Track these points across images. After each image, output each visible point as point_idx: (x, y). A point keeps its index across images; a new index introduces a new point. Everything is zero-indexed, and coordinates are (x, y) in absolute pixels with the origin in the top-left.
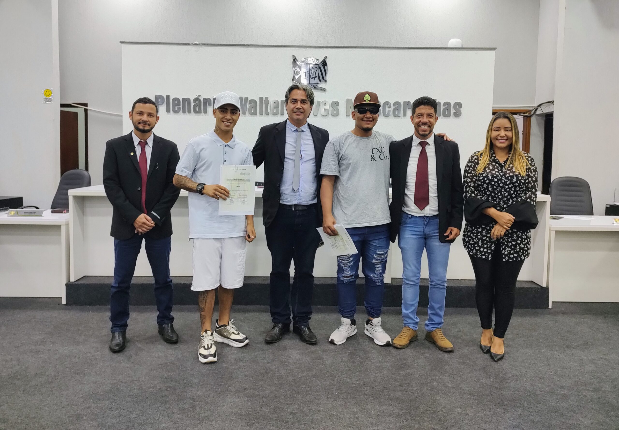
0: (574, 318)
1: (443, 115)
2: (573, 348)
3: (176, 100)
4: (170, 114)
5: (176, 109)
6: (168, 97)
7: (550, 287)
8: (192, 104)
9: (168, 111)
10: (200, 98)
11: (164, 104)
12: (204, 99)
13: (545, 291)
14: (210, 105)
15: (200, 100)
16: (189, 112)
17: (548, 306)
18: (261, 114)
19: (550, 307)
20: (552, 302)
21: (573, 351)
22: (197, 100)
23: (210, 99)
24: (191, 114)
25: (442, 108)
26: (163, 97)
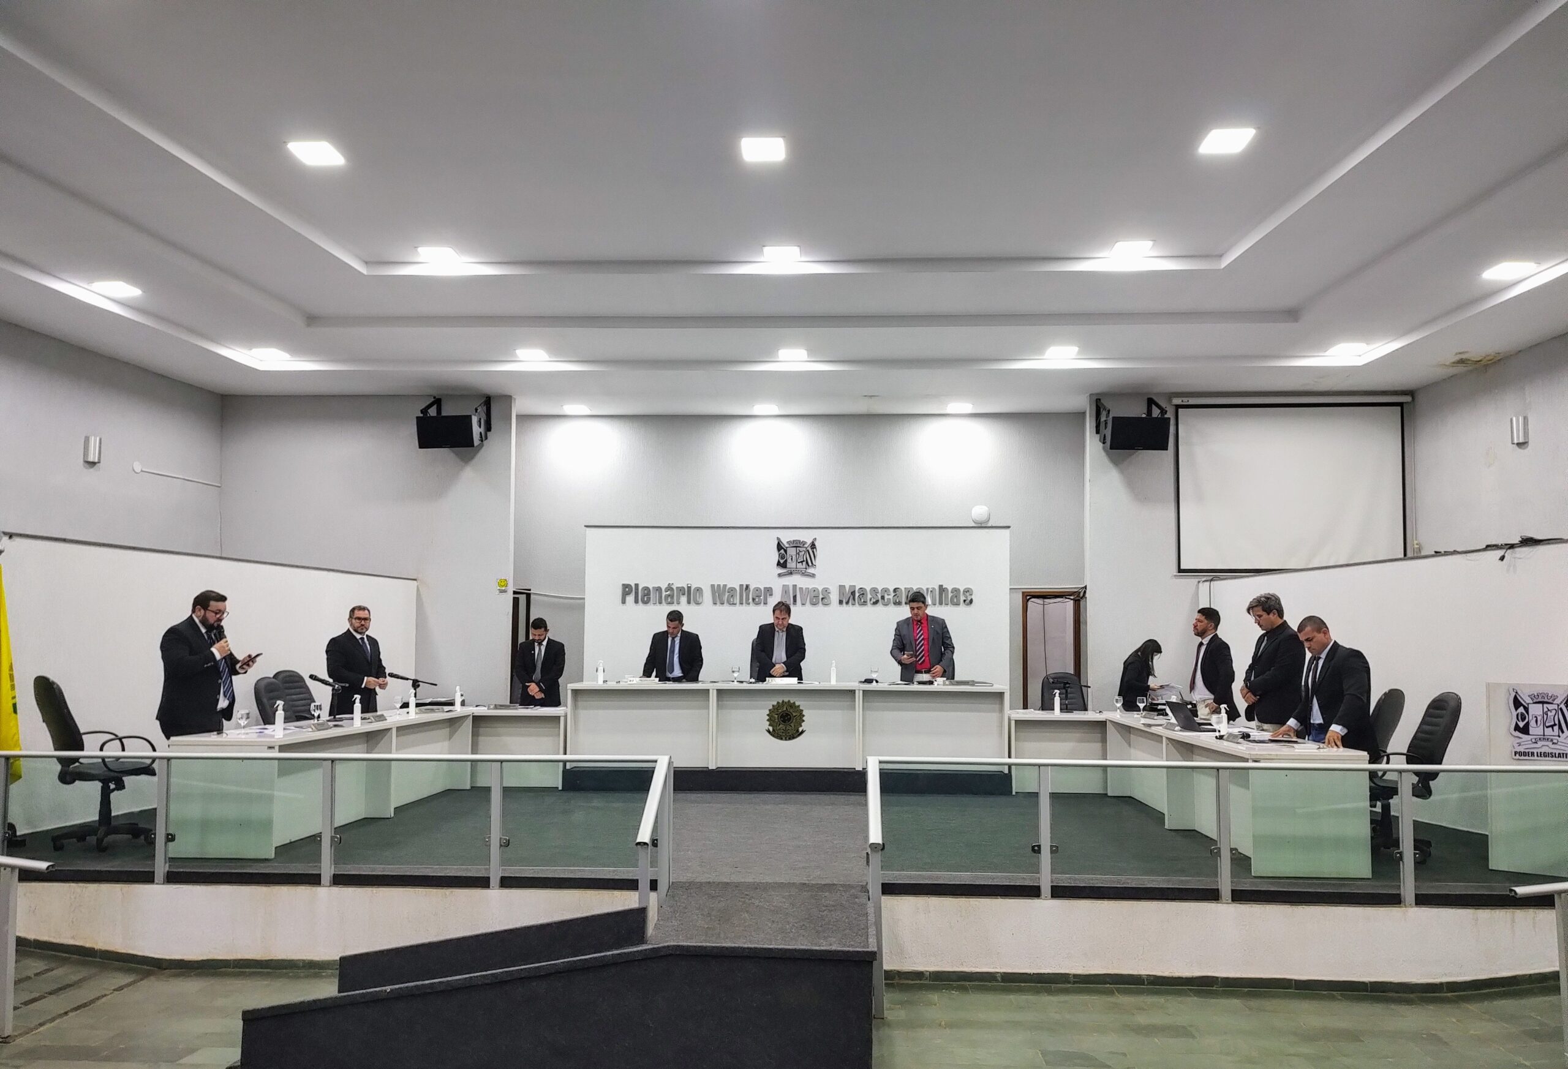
1: (951, 603)
3: (646, 589)
4: (638, 604)
5: (646, 599)
6: (637, 585)
8: (664, 594)
9: (636, 601)
10: (674, 587)
11: (631, 595)
12: (677, 588)
13: (1008, 780)
14: (684, 594)
15: (672, 589)
16: (660, 603)
17: (1012, 793)
18: (741, 603)
19: (1014, 794)
22: (669, 588)
23: (684, 588)
24: (661, 605)
25: (950, 595)
26: (630, 585)
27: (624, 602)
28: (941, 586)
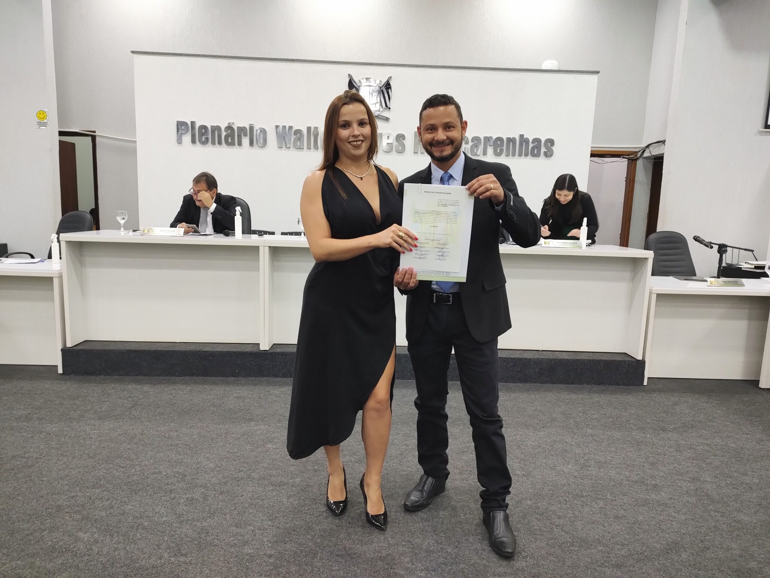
0: (673, 396)
1: (531, 154)
2: (670, 431)
3: (204, 127)
4: (195, 145)
5: (204, 140)
6: (193, 123)
7: (646, 360)
8: (224, 134)
9: (193, 141)
10: (234, 126)
11: (189, 134)
12: (238, 127)
13: (641, 364)
14: (245, 135)
15: (233, 129)
16: (220, 143)
17: (643, 383)
18: (309, 148)
19: (645, 383)
20: (648, 378)
21: (670, 435)
22: (229, 128)
23: (245, 128)
24: (222, 146)
25: (531, 146)
26: (187, 124)
27: (179, 141)
28: (522, 136)
